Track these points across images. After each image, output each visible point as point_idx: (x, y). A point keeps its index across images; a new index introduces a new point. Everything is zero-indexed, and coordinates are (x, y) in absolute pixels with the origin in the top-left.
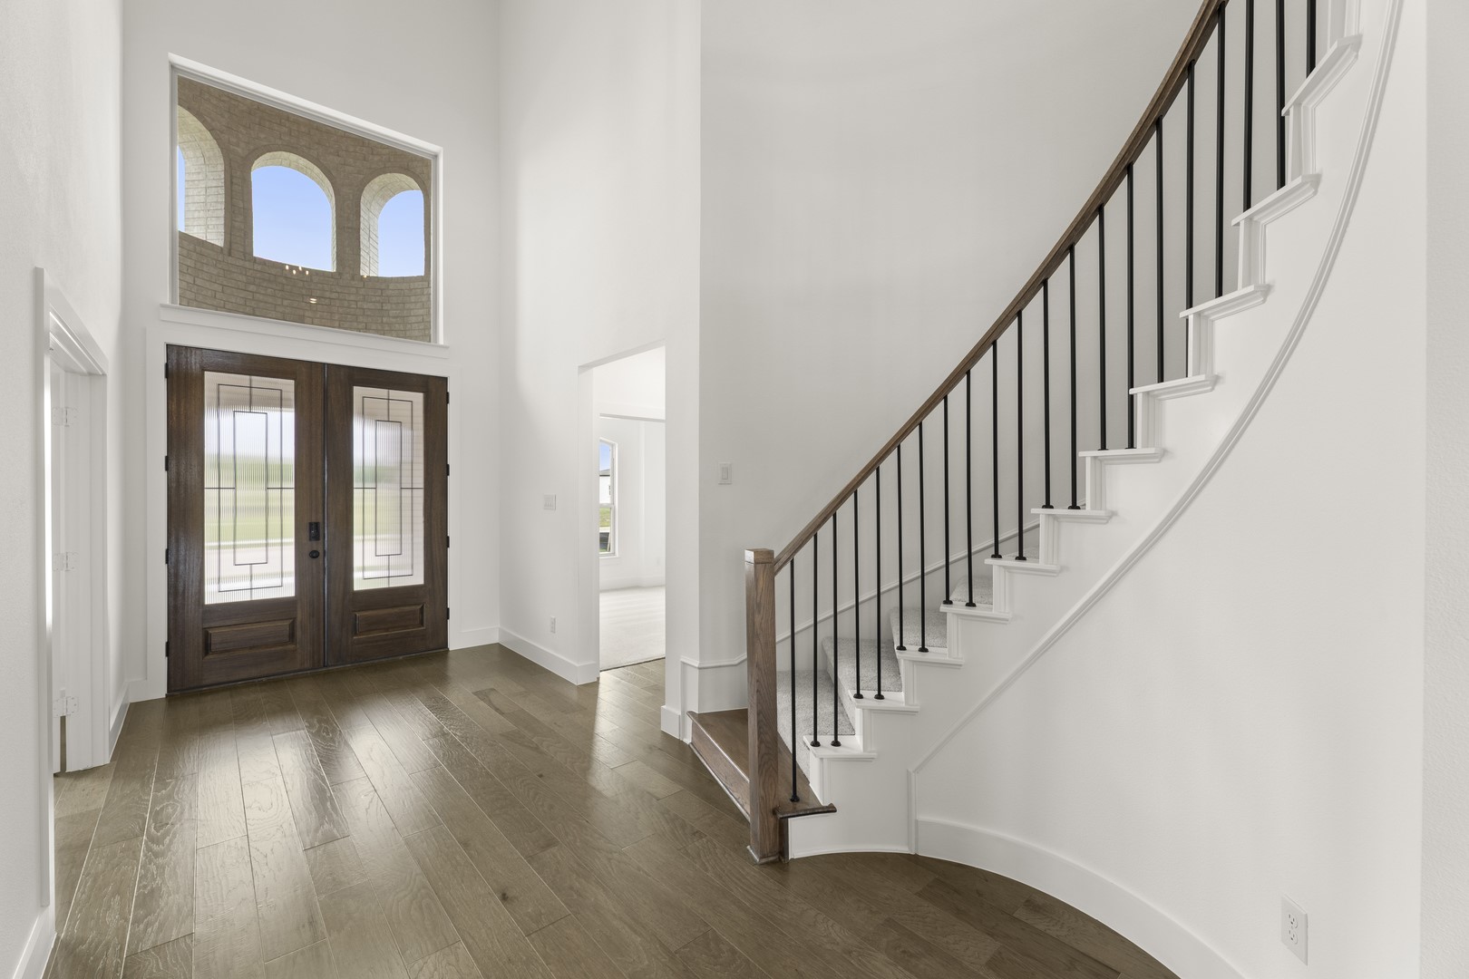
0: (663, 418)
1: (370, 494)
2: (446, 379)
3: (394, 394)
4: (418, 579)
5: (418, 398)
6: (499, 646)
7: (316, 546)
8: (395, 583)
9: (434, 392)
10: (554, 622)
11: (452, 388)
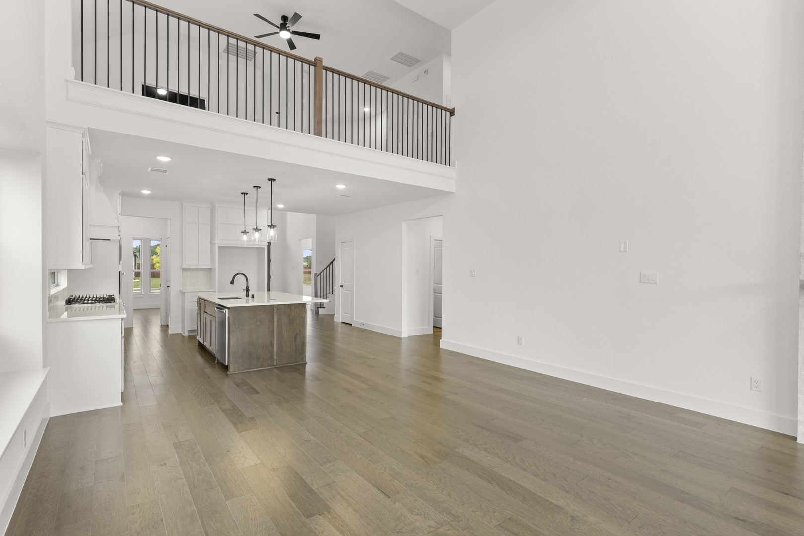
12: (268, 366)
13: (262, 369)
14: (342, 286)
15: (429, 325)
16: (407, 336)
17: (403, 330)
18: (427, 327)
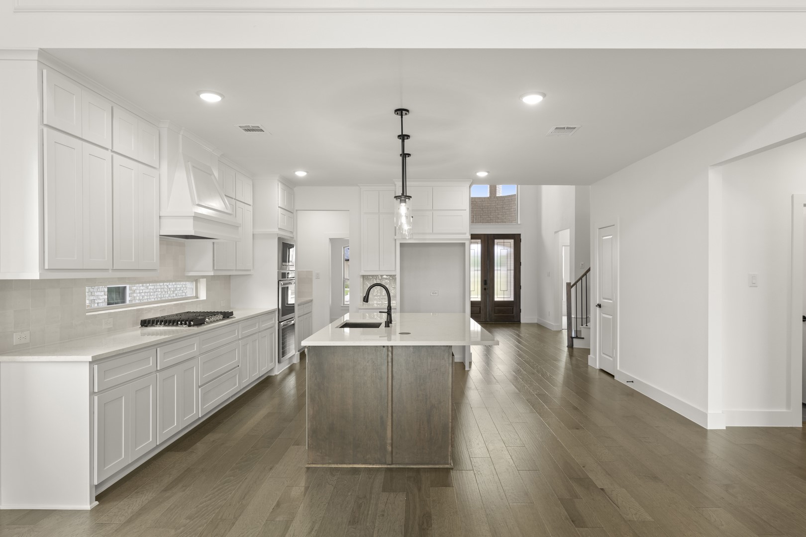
0: (569, 245)
1: (499, 272)
2: (520, 234)
3: (506, 241)
4: (512, 299)
5: (512, 241)
6: (537, 324)
7: (486, 287)
8: (505, 300)
9: (516, 239)
10: (549, 312)
11: (522, 237)
12: (376, 464)
13: (363, 466)
14: (599, 306)
15: (788, 406)
16: (723, 427)
17: (711, 411)
18: (784, 410)
